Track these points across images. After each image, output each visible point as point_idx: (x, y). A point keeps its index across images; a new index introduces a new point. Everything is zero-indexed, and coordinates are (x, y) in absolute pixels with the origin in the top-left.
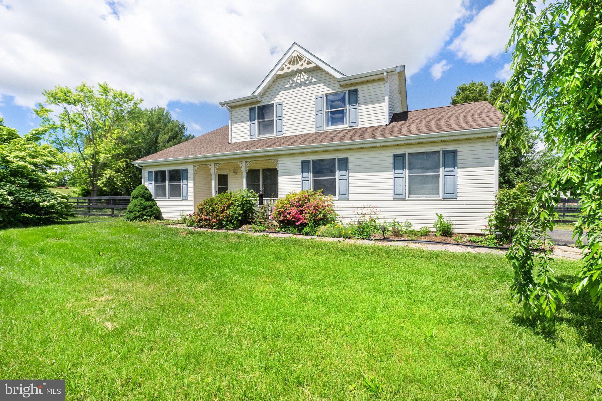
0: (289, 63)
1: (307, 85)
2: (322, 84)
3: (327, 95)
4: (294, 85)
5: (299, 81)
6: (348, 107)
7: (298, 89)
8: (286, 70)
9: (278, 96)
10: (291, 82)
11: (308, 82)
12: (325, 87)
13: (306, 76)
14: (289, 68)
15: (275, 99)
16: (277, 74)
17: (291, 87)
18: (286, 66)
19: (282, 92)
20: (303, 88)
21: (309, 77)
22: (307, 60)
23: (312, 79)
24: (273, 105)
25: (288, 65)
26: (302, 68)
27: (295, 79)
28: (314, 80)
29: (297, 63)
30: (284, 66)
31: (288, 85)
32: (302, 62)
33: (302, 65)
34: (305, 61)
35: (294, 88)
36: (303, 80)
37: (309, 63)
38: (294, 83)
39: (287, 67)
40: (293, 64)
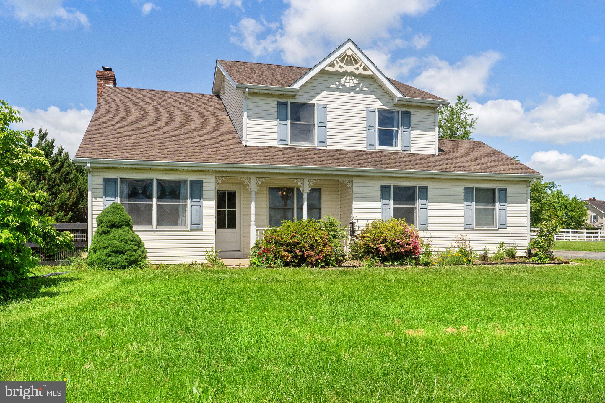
0: (342, 60)
1: (357, 93)
2: (373, 96)
3: (380, 111)
4: (341, 87)
5: (347, 84)
6: (401, 129)
7: (346, 94)
8: (337, 68)
9: (320, 95)
10: (338, 83)
11: (358, 89)
12: (377, 100)
13: (356, 82)
14: (341, 67)
15: (316, 99)
16: (326, 69)
17: (336, 89)
18: (337, 63)
19: (325, 92)
20: (352, 94)
21: (359, 84)
22: (363, 65)
23: (362, 87)
24: (313, 105)
25: (340, 63)
26: (357, 72)
27: (343, 80)
28: (365, 89)
29: (352, 64)
30: (335, 62)
31: (333, 86)
32: (358, 65)
33: (357, 69)
34: (361, 65)
35: (342, 91)
36: (352, 85)
37: (365, 69)
38: (340, 84)
39: (339, 65)
40: (346, 64)
